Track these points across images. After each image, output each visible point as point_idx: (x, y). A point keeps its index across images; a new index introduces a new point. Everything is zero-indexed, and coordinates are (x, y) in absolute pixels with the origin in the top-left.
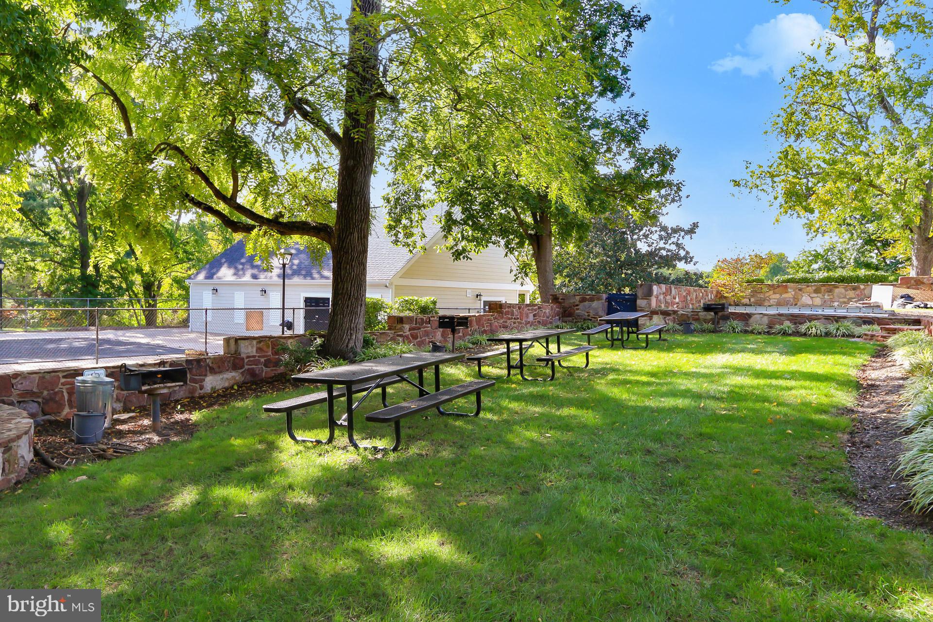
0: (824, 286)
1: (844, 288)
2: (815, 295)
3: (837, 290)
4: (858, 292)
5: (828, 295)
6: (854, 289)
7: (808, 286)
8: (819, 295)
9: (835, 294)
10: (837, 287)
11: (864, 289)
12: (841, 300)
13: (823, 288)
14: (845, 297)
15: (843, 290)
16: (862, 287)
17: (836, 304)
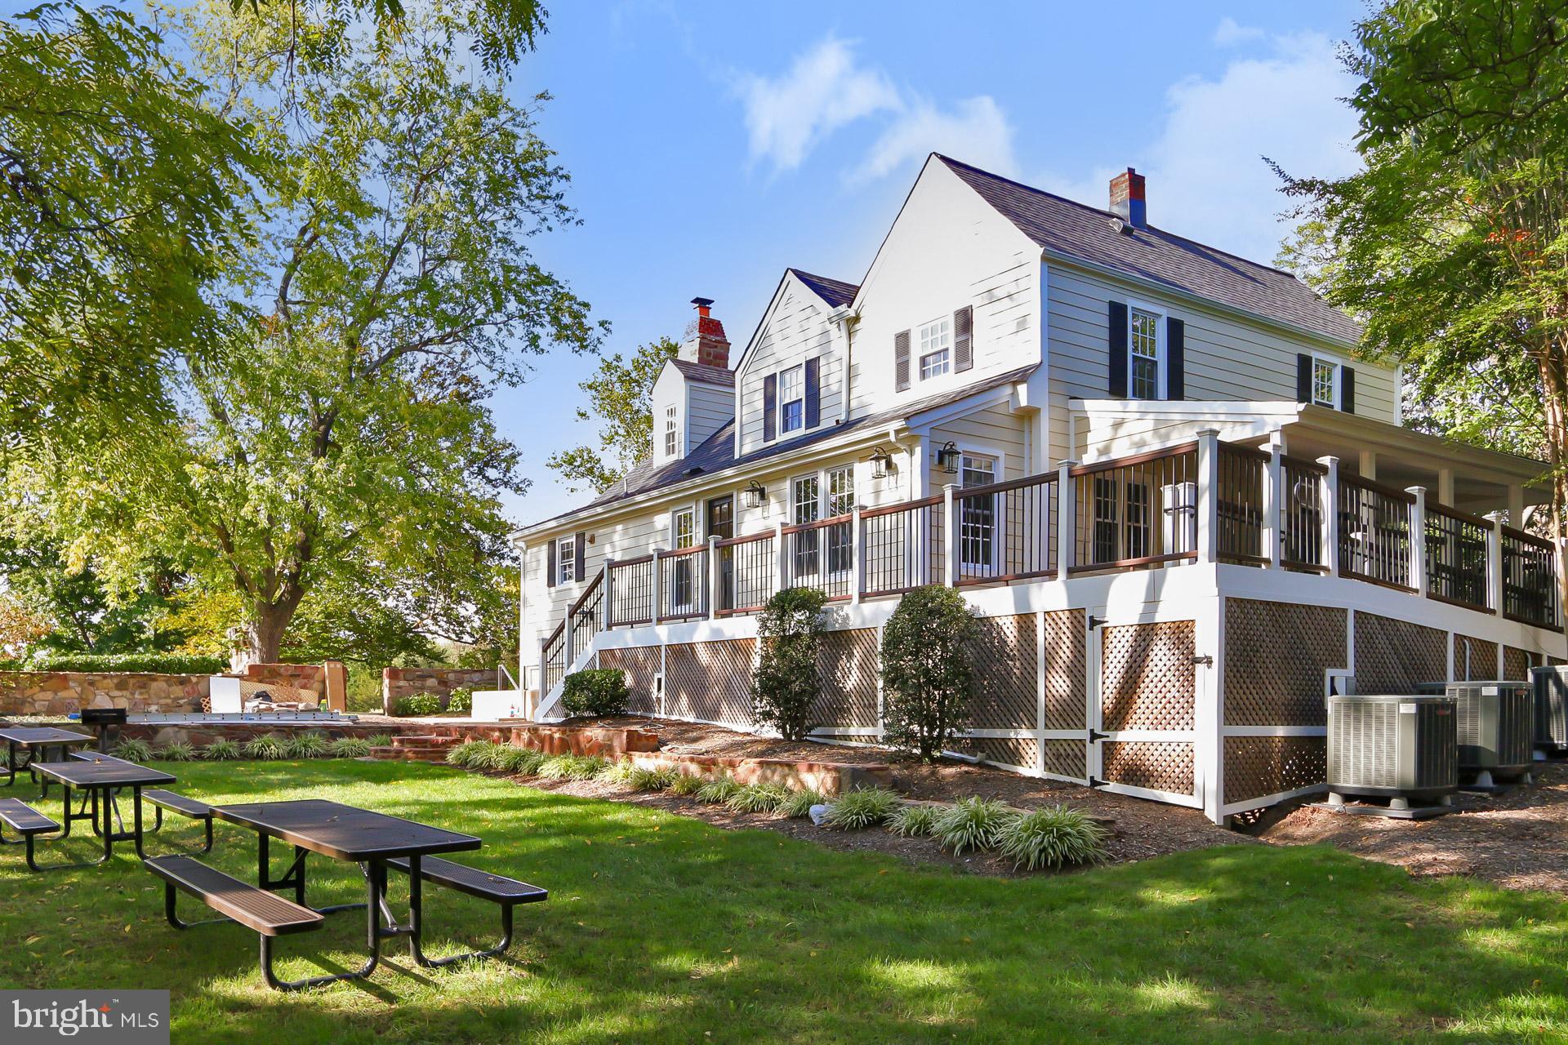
0: (132, 676)
1: (166, 681)
2: (117, 693)
3: (154, 685)
4: (188, 688)
5: (141, 694)
6: (182, 682)
7: (105, 677)
8: (125, 693)
9: (152, 691)
10: (155, 680)
11: (197, 683)
12: (163, 701)
13: (132, 681)
14: (168, 697)
15: (164, 685)
16: (194, 680)
17: (153, 708)
